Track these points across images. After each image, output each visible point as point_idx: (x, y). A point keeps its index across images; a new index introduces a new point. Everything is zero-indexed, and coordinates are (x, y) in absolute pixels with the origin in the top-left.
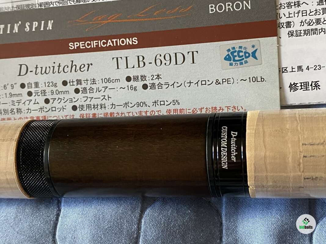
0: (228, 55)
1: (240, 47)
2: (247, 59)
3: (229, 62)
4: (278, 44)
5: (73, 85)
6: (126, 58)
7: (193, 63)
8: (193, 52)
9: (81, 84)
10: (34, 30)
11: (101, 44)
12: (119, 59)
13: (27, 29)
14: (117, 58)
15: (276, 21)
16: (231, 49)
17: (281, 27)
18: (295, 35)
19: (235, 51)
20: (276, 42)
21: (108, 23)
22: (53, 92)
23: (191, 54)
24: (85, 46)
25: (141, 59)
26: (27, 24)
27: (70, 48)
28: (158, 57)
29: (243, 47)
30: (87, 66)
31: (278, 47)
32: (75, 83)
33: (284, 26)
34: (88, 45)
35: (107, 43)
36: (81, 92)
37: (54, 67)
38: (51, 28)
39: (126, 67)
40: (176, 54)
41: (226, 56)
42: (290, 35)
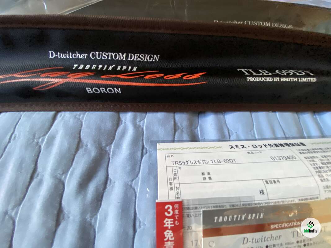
6: (297, 231)
9: (275, 246)
10: (253, 218)
11: (286, 225)
12: (294, 232)
13: (250, 218)
24: (278, 226)
26: (250, 215)
27: (271, 228)
30: (278, 237)
32: (272, 246)
34: (280, 226)
35: (289, 225)
37: (262, 238)
38: (262, 218)
39: (297, 236)
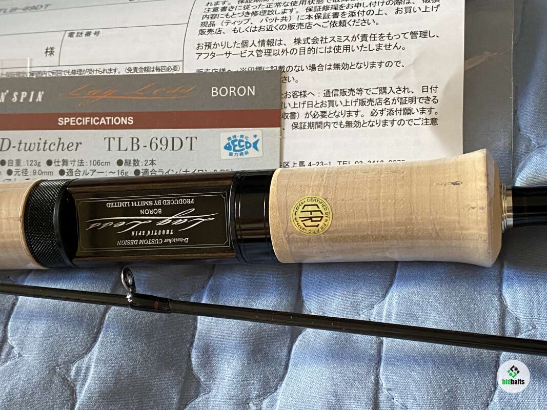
0: (228, 144)
1: (242, 136)
2: (248, 150)
3: (229, 152)
4: (281, 135)
5: (58, 165)
6: (120, 139)
7: (191, 149)
8: (191, 138)
9: (67, 165)
10: (22, 101)
11: (93, 121)
12: (112, 140)
13: (15, 99)
14: (109, 139)
15: (280, 111)
16: (232, 138)
17: (285, 117)
18: (299, 127)
19: (236, 140)
20: (279, 134)
21: (103, 98)
22: (36, 172)
23: (189, 139)
24: (75, 122)
25: (135, 141)
26: (16, 94)
27: (59, 123)
28: (154, 140)
29: (244, 136)
30: (75, 145)
31: (280, 139)
32: (61, 164)
33: (288, 117)
36: (66, 174)
37: (39, 143)
38: (40, 100)
39: (118, 149)
40: (173, 138)
41: (226, 145)
42: (294, 127)
